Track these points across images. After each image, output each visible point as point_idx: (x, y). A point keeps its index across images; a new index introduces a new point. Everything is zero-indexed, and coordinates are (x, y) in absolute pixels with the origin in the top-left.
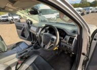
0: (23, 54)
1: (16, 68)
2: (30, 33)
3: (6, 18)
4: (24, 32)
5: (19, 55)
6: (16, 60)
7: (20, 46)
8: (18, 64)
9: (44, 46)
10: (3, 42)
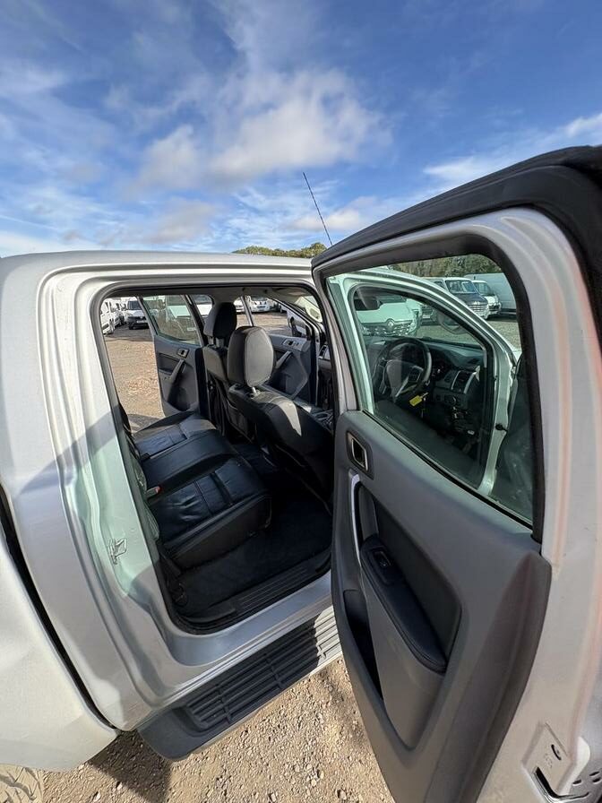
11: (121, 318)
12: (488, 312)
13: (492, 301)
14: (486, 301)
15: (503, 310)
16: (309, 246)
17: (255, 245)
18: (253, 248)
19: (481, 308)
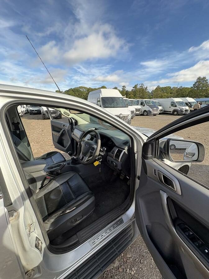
0: (54, 169)
1: (42, 184)
2: (73, 140)
3: (36, 109)
4: (64, 138)
5: (48, 168)
6: (44, 173)
7: (53, 157)
8: (45, 179)
9: (83, 158)
10: (29, 148)
11: (28, 110)
12: (159, 112)
13: (160, 108)
14: (158, 108)
15: (164, 111)
16: (101, 87)
17: (82, 86)
18: (81, 87)
19: (157, 110)
